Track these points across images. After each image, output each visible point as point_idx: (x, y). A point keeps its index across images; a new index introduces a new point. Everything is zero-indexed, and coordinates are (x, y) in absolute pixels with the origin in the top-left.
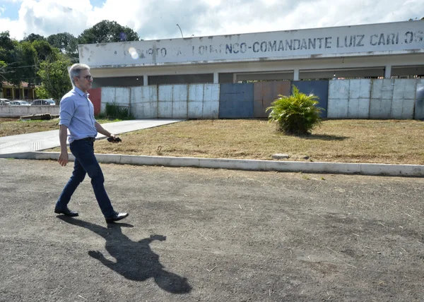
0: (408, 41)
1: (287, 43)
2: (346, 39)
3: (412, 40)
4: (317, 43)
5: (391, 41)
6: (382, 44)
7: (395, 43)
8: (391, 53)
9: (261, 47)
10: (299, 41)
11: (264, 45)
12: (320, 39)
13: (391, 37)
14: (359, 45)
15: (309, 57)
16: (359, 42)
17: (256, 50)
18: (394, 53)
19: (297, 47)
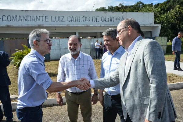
0: (84, 20)
1: (24, 17)
2: (55, 18)
3: (85, 20)
4: (41, 18)
5: (77, 20)
6: (73, 21)
7: (79, 21)
8: (77, 26)
9: (8, 18)
10: (31, 17)
11: (9, 17)
12: (42, 17)
13: (77, 18)
14: (62, 21)
15: (37, 26)
16: (62, 20)
17: (4, 20)
18: (79, 26)
19: (29, 20)
